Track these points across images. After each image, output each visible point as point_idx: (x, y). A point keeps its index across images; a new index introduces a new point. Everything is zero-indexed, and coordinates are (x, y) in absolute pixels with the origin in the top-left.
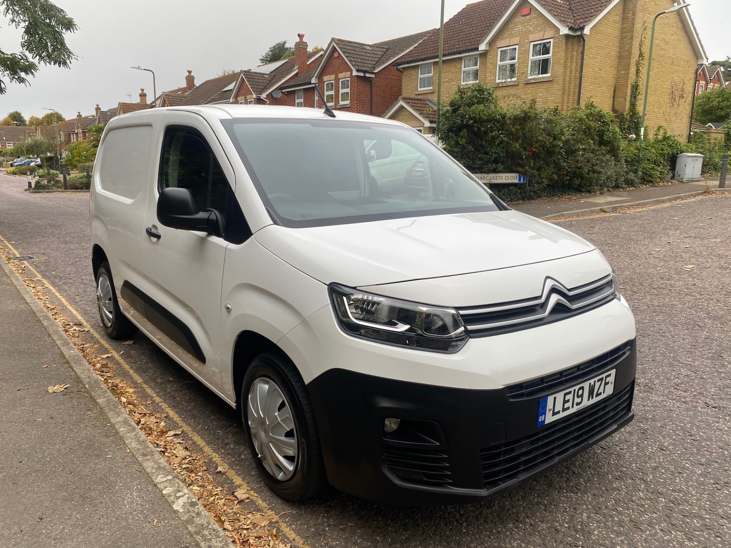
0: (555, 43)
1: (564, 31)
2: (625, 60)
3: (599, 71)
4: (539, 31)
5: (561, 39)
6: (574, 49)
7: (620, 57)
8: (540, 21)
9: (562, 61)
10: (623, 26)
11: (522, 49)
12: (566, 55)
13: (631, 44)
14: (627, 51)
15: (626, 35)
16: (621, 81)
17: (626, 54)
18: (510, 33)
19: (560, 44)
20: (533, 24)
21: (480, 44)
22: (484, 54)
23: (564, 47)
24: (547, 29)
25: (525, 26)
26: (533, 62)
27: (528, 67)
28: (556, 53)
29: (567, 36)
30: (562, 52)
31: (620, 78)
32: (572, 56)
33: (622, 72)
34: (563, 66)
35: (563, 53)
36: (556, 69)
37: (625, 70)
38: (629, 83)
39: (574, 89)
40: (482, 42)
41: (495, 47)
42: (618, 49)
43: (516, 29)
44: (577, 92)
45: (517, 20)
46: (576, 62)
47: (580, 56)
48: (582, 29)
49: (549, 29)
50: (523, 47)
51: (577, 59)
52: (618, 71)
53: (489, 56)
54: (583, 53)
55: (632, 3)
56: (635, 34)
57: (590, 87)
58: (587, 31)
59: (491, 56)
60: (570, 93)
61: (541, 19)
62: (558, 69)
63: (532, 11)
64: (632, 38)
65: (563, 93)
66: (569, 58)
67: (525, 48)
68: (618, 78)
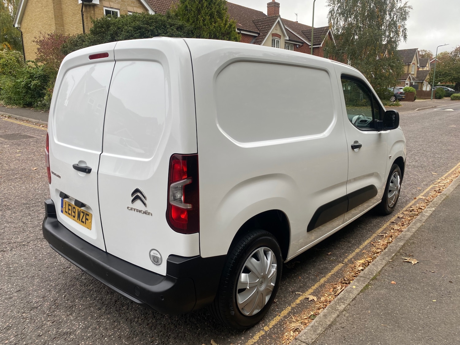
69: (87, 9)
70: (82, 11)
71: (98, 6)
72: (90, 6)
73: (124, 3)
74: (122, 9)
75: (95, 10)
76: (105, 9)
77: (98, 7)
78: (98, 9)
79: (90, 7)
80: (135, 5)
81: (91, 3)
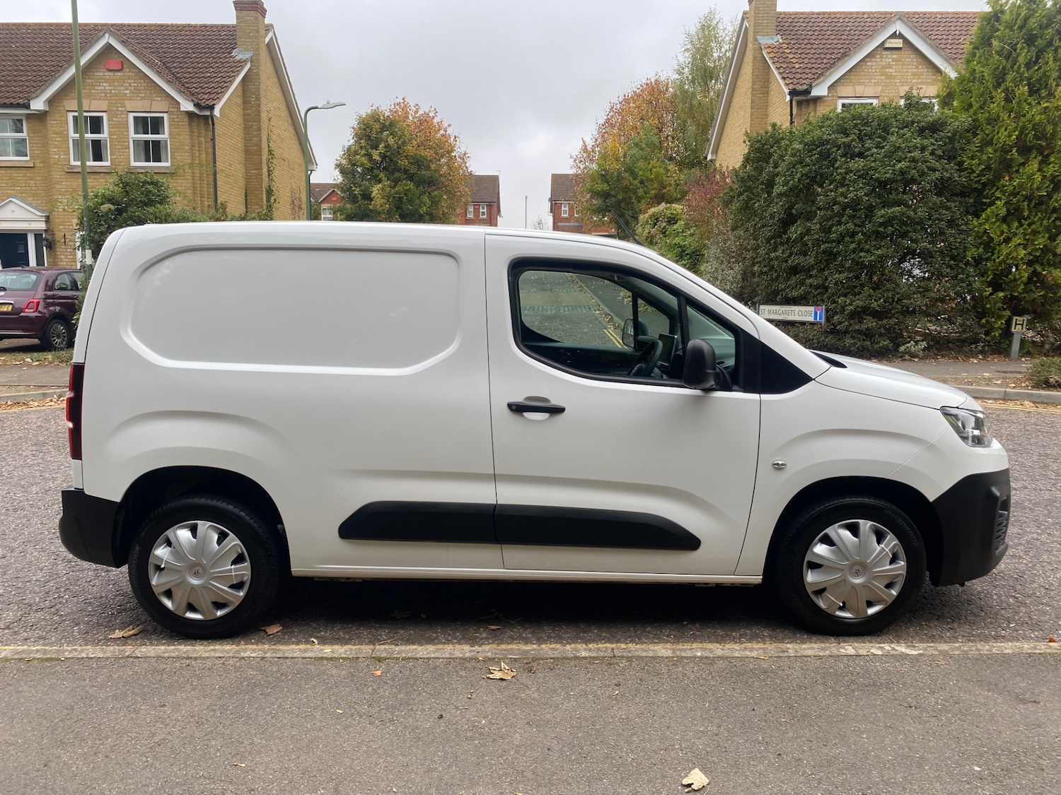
0: (171, 120)
1: (187, 106)
2: (255, 157)
3: (229, 167)
4: (142, 98)
5: (180, 116)
6: (201, 133)
7: (247, 151)
8: (141, 83)
9: (187, 148)
10: (246, 112)
11: (114, 119)
12: (192, 140)
13: (259, 136)
14: (255, 145)
15: (250, 124)
16: (253, 183)
17: (255, 148)
18: (88, 91)
19: (180, 124)
20: (130, 86)
21: (32, 99)
22: (41, 117)
23: (187, 128)
24: (156, 99)
25: (114, 86)
26: (136, 142)
27: (129, 148)
28: (176, 135)
29: (190, 115)
30: (186, 135)
31: (251, 178)
32: (200, 144)
33: (253, 171)
34: (189, 154)
35: (188, 137)
36: (179, 158)
37: (255, 169)
38: (264, 186)
39: (208, 188)
40: (37, 97)
41: (62, 108)
42: (243, 141)
43: (99, 88)
44: (212, 193)
45: (99, 74)
46: (206, 152)
47: (210, 144)
48: (212, 108)
49: (159, 99)
50: (116, 117)
51: (206, 148)
52: (247, 170)
53: (51, 122)
54: (213, 140)
55: (253, 85)
56: (263, 125)
57: (224, 187)
58: (217, 112)
59: (55, 122)
60: (203, 193)
61: (143, 81)
62: (182, 157)
63: (125, 66)
64: (259, 129)
65: (194, 193)
66: (197, 145)
67: (121, 120)
68: (248, 178)
69: (801, 109)
70: (791, 115)
71: (826, 99)
72: (808, 102)
73: (892, 81)
74: (884, 94)
75: (818, 109)
76: (840, 102)
77: (825, 101)
78: (824, 105)
79: (808, 105)
80: (924, 80)
81: (809, 97)
